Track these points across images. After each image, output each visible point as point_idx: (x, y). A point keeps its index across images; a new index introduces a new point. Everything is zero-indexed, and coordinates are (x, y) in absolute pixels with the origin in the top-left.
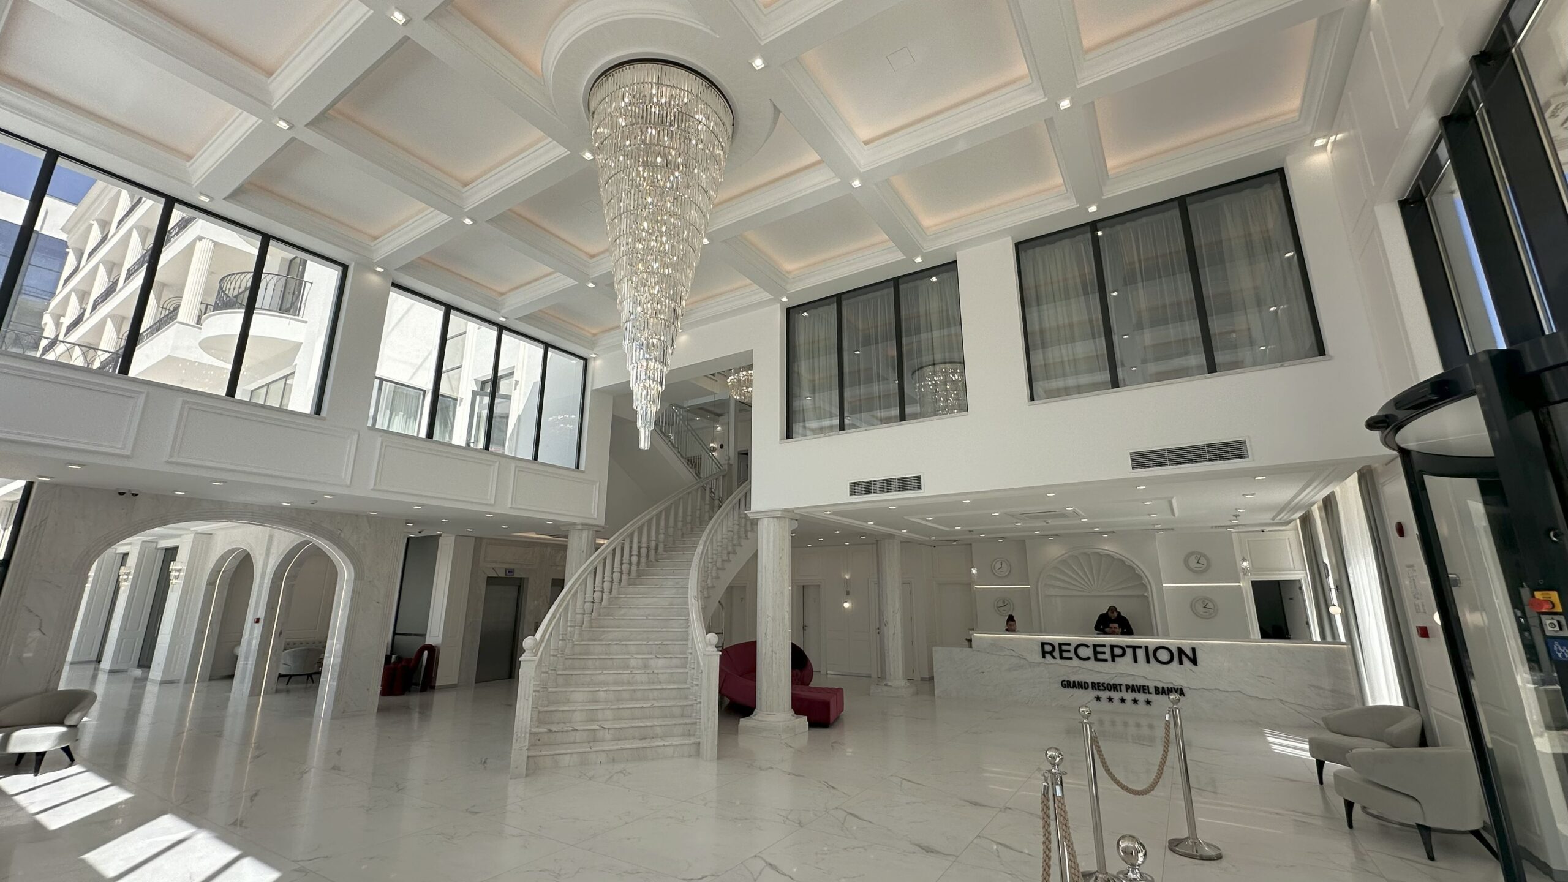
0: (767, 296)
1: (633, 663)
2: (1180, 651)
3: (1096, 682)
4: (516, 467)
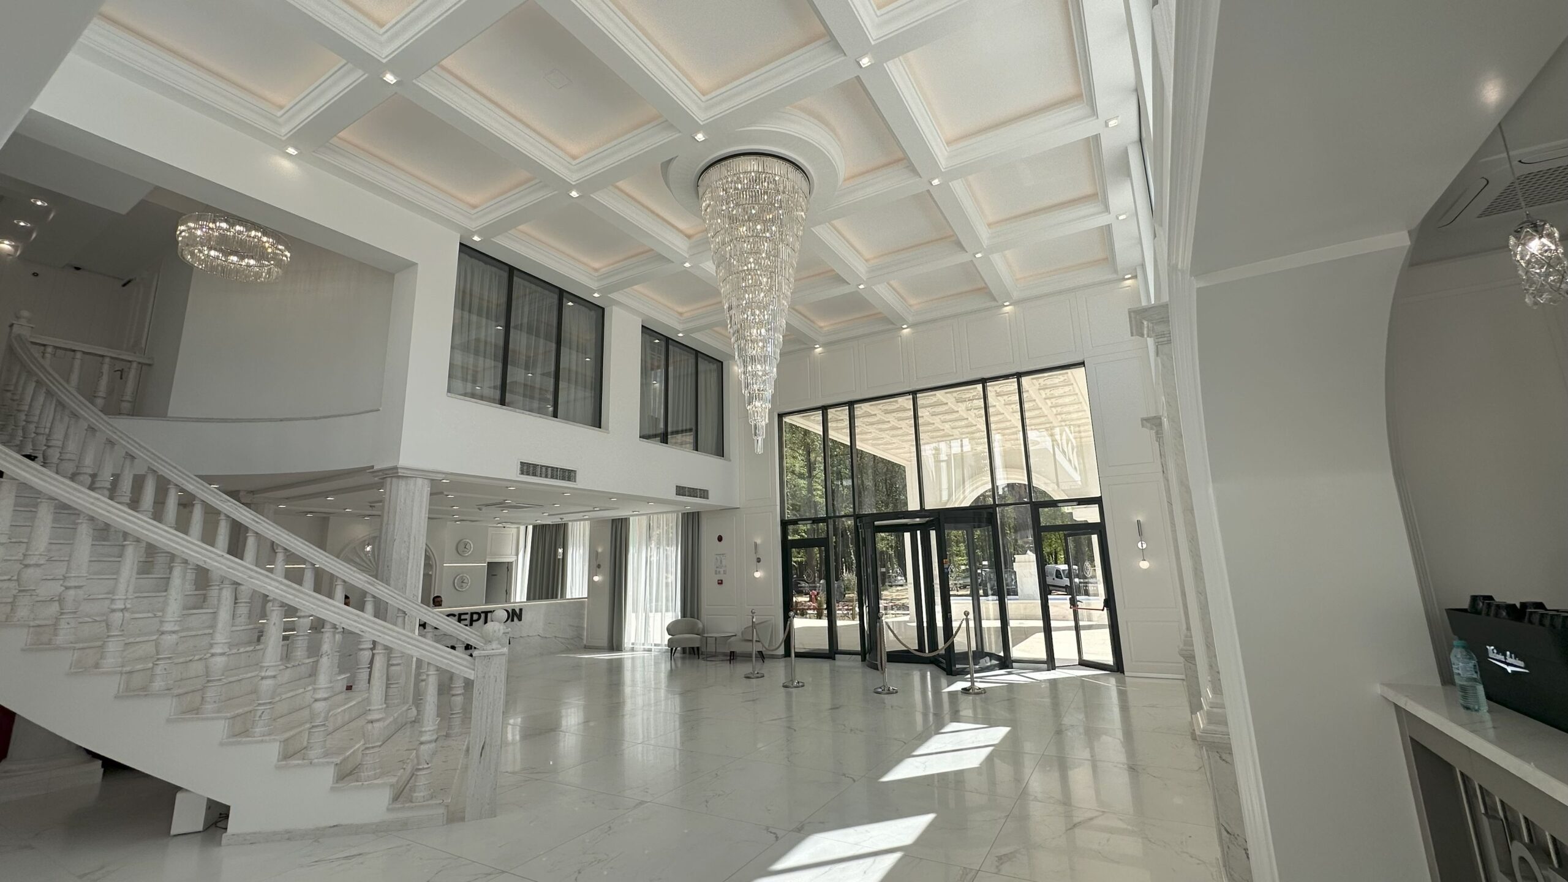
2: (513, 610)
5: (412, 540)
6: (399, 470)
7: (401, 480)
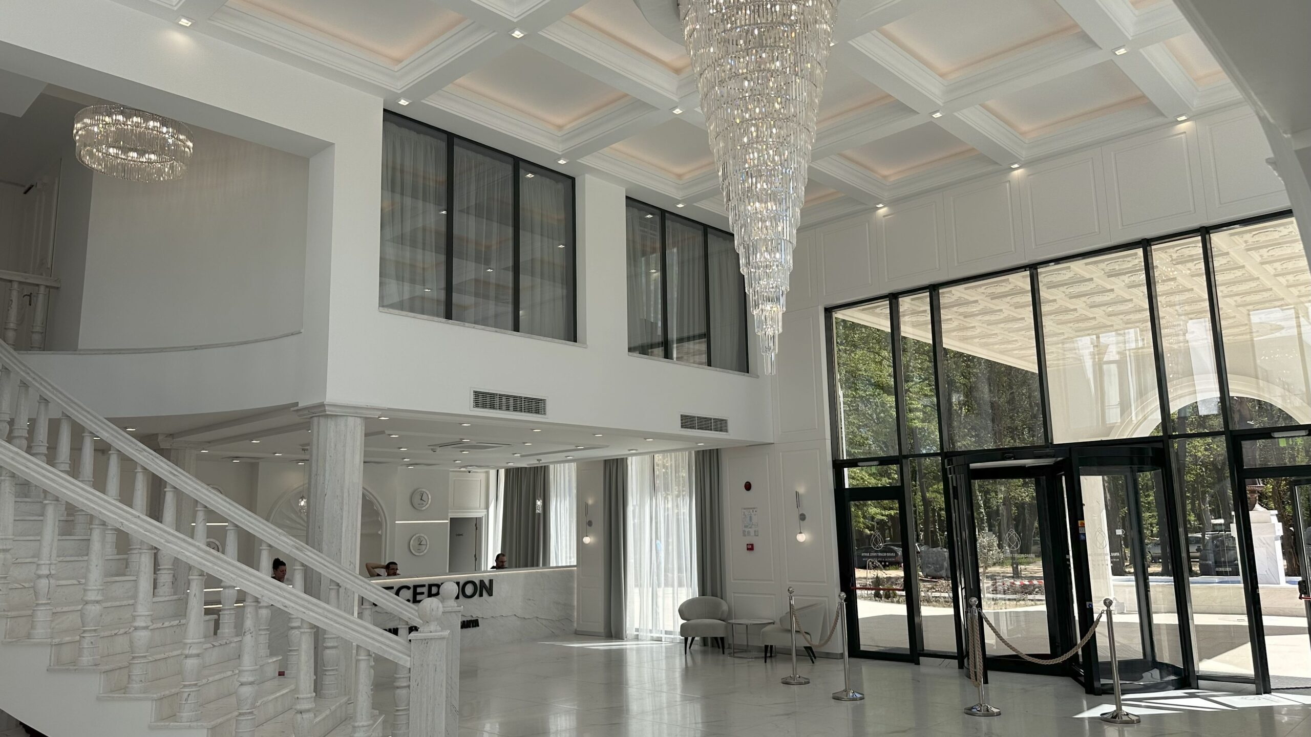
2: (482, 582)
5: (346, 495)
6: (327, 408)
7: (329, 420)
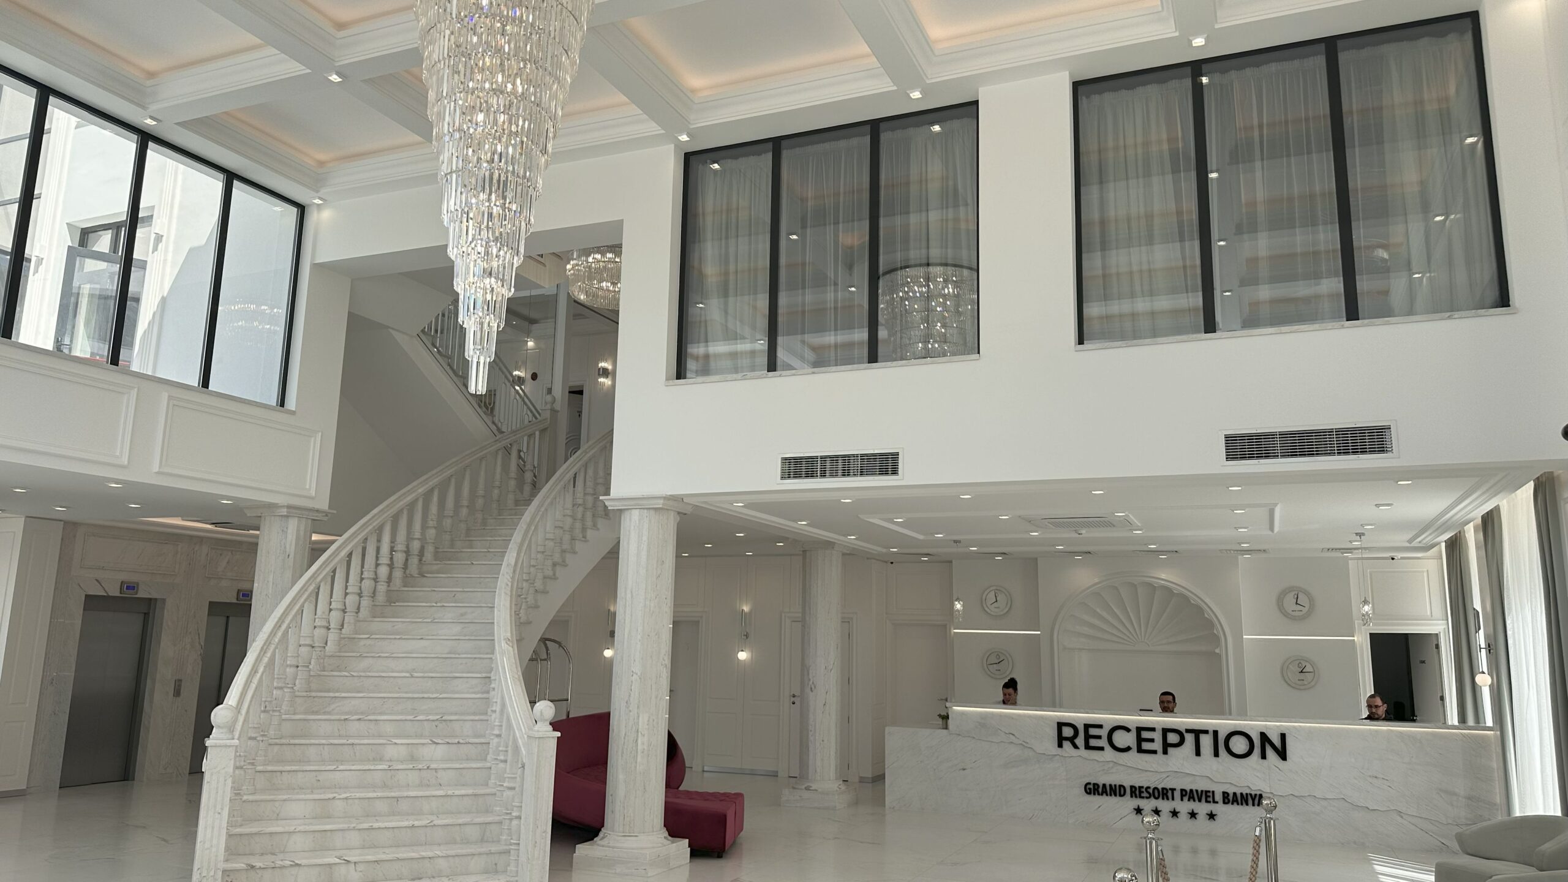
0: (652, 128)
1: (391, 752)
2: (1264, 737)
3: (1137, 785)
4: (170, 398)
